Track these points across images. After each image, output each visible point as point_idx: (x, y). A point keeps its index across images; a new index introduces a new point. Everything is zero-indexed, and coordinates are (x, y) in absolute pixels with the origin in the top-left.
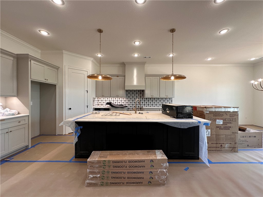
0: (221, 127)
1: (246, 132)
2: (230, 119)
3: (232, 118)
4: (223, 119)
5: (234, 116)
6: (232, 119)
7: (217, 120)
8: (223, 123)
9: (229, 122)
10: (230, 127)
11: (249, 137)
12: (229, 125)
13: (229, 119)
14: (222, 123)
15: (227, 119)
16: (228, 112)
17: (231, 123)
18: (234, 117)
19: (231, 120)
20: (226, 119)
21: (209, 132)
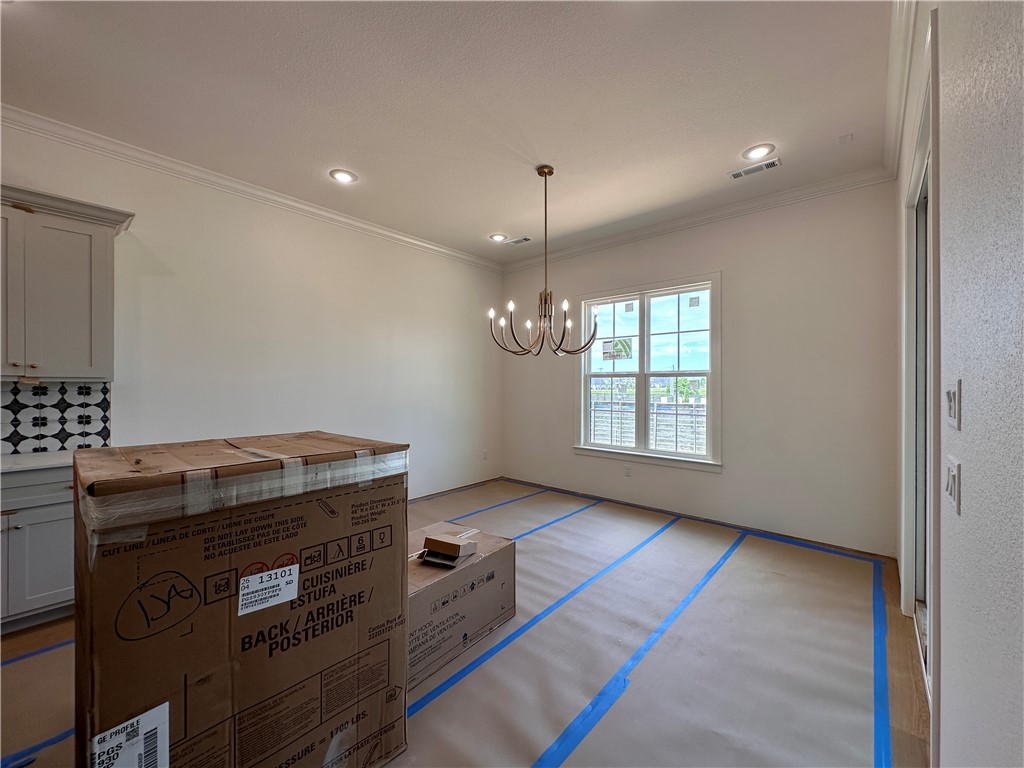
0: (283, 628)
1: (461, 565)
2: (355, 540)
3: (372, 525)
4: (305, 554)
5: (380, 508)
6: (366, 538)
7: (252, 583)
8: (303, 585)
9: (346, 563)
10: (357, 599)
11: (468, 588)
12: (346, 587)
13: (349, 539)
14: (290, 593)
15: (333, 549)
16: (343, 492)
17: (360, 567)
18: (382, 520)
19: (361, 547)
20: (325, 545)
21: (152, 736)
